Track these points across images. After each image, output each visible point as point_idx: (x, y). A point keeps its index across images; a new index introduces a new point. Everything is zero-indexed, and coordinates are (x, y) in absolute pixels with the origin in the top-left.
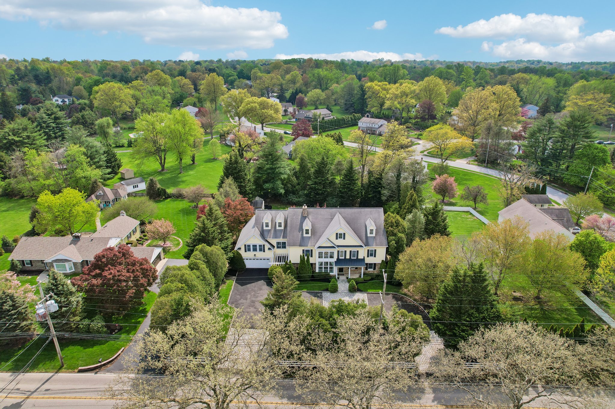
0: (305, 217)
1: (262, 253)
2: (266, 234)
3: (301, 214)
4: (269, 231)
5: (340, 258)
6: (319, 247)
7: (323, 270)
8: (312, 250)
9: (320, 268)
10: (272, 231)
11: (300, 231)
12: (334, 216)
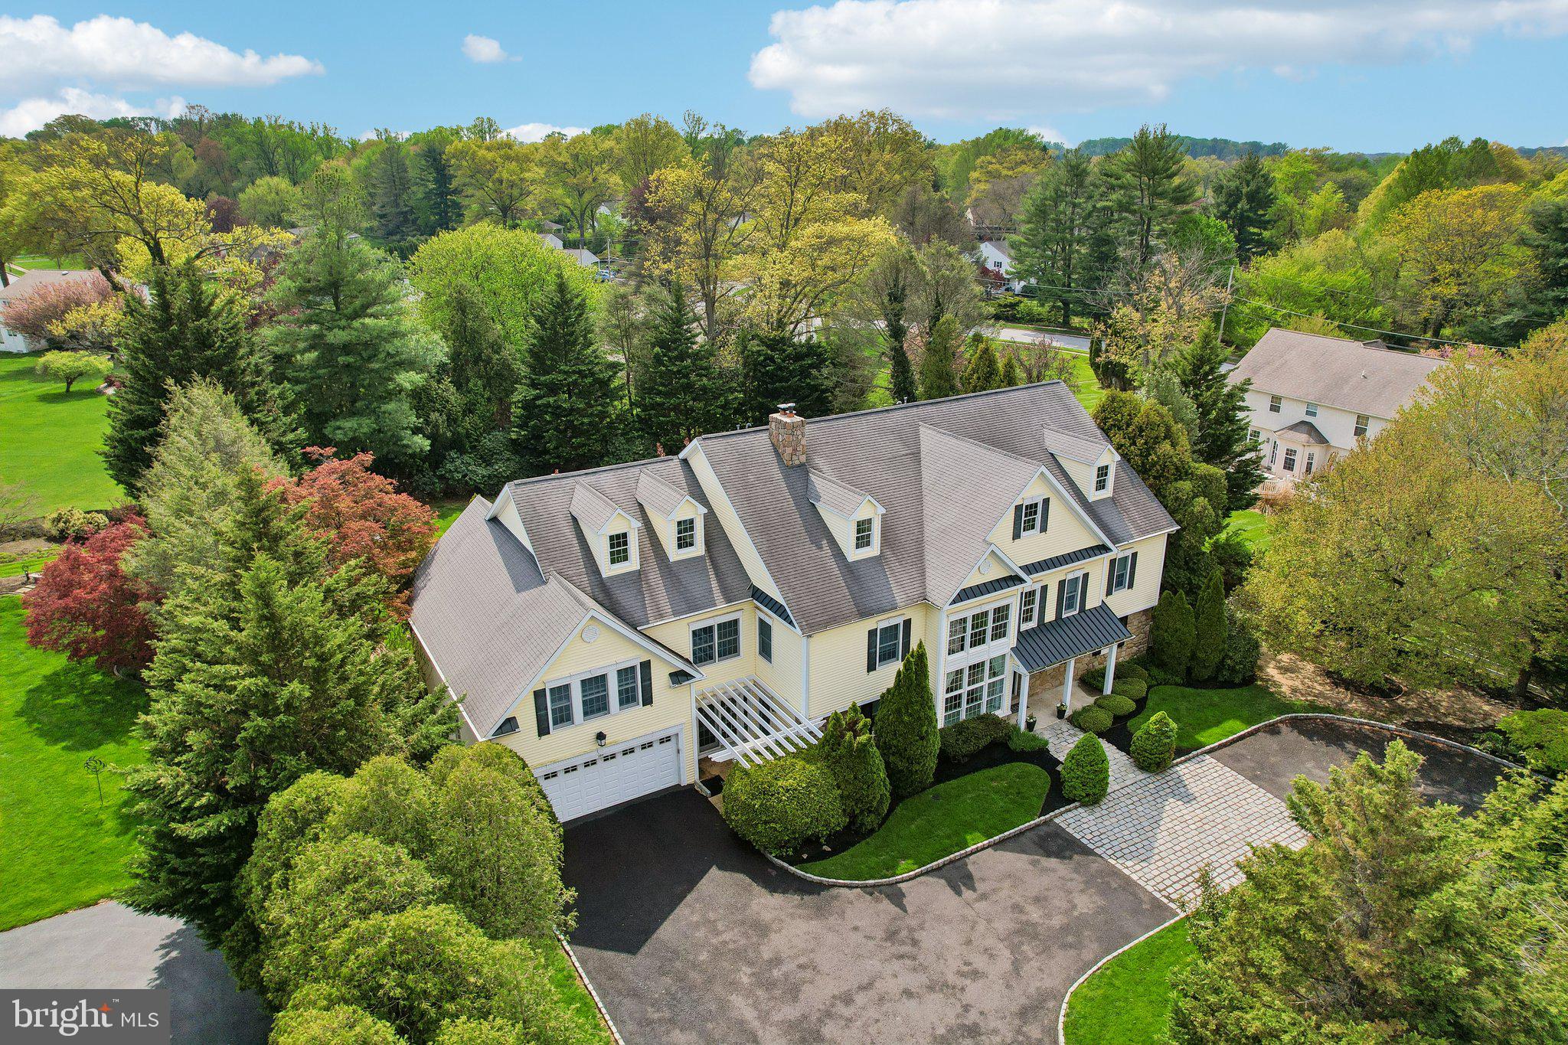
0: (802, 470)
1: (637, 711)
2: (626, 598)
4: (638, 577)
5: (1026, 626)
6: (965, 595)
7: (964, 707)
8: (907, 624)
9: (953, 704)
10: (655, 577)
11: (820, 548)
12: (918, 443)
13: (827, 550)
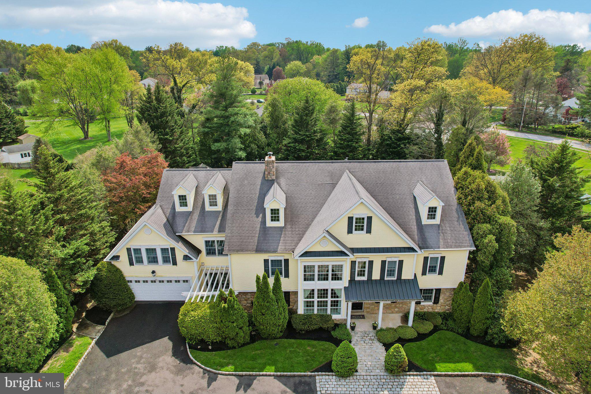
0: (271, 183)
1: (169, 267)
2: (179, 221)
3: (261, 175)
4: (189, 214)
5: (357, 278)
6: (306, 254)
7: (316, 308)
8: (287, 261)
9: (309, 304)
10: (196, 216)
11: (257, 217)
12: (339, 180)
13: (260, 219)
